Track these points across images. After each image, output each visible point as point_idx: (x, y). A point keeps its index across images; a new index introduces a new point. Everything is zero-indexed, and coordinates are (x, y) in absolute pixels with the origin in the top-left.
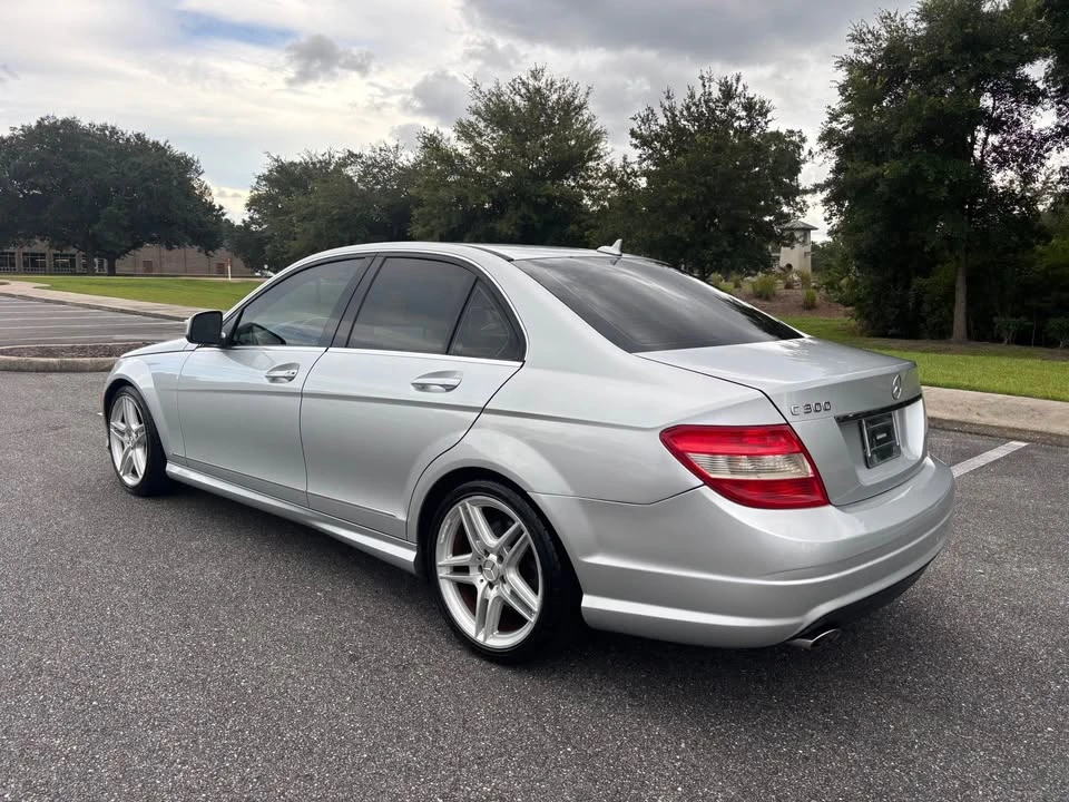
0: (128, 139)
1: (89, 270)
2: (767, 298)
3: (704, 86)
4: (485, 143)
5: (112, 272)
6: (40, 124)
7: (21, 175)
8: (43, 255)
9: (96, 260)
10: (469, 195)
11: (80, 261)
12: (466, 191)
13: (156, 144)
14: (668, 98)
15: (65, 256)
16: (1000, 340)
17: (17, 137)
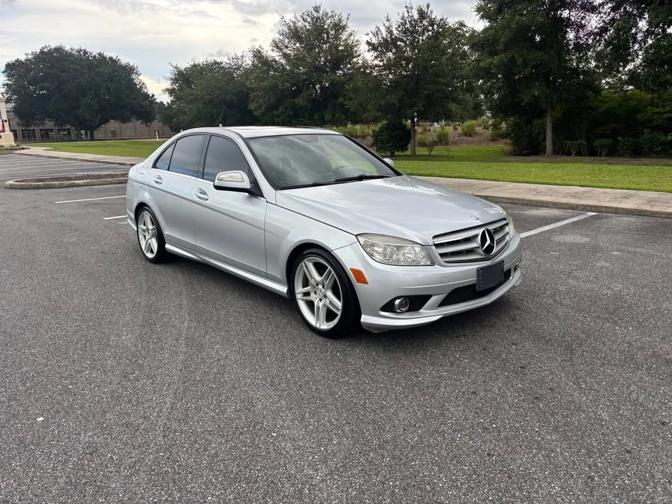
0: (95, 57)
1: (79, 138)
2: (470, 136)
3: (408, 12)
4: (289, 52)
5: (92, 139)
6: (42, 52)
7: (34, 82)
8: (52, 130)
9: (83, 132)
10: (279, 83)
11: (74, 133)
12: (276, 81)
13: (111, 58)
14: (388, 20)
15: (64, 130)
16: (569, 154)
17: (29, 60)
